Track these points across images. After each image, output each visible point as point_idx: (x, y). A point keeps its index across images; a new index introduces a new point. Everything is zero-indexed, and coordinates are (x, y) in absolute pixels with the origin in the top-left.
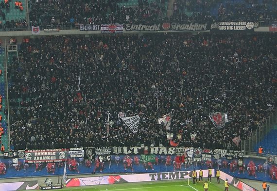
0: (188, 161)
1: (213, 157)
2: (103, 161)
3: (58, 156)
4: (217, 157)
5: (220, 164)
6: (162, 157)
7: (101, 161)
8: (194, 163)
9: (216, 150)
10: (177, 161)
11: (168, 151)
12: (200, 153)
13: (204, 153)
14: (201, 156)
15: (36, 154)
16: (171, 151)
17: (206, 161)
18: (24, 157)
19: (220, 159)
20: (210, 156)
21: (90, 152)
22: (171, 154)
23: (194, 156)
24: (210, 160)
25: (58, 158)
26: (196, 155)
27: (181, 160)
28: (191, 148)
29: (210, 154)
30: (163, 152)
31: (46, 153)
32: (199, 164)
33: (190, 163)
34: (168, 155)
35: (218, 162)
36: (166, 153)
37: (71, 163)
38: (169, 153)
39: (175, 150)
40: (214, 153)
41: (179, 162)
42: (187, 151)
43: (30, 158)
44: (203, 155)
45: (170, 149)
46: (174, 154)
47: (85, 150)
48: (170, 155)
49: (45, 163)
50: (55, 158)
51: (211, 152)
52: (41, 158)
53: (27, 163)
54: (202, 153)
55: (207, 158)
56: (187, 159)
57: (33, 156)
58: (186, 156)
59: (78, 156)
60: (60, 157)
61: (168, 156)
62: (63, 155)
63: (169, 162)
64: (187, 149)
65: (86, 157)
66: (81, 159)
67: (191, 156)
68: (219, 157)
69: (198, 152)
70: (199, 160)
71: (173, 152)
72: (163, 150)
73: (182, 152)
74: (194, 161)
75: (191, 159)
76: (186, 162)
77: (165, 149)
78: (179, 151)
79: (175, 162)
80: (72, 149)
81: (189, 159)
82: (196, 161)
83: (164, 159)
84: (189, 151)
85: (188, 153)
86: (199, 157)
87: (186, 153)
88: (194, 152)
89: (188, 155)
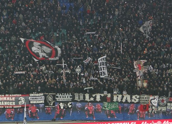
0: (153, 110)
2: (64, 107)
3: (17, 101)
6: (126, 105)
7: (62, 108)
8: (158, 112)
10: (141, 110)
11: (131, 98)
12: (165, 102)
13: (170, 102)
14: (166, 105)
16: (135, 98)
17: (171, 110)
21: (50, 99)
22: (135, 102)
23: (159, 105)
25: (17, 104)
26: (161, 104)
27: (145, 109)
28: (156, 97)
30: (126, 100)
31: (5, 98)
32: (164, 113)
33: (154, 112)
34: (131, 103)
36: (129, 101)
37: (30, 109)
38: (133, 101)
39: (139, 98)
41: (142, 111)
42: (152, 100)
44: (169, 104)
45: (134, 97)
46: (138, 103)
47: (45, 96)
48: (133, 103)
49: (4, 109)
50: (14, 103)
54: (167, 102)
58: (150, 105)
59: (38, 102)
60: (20, 103)
61: (132, 105)
62: (22, 100)
64: (151, 98)
65: (46, 103)
66: (41, 106)
67: (156, 105)
69: (163, 101)
70: (164, 109)
71: (137, 100)
72: (127, 98)
73: (146, 101)
74: (159, 110)
75: (155, 108)
76: (150, 110)
77: (129, 97)
78: (143, 99)
79: (139, 111)
80: (32, 95)
81: (153, 107)
82: (161, 110)
83: (127, 107)
84: (154, 99)
85: (153, 101)
86: (164, 106)
87: (150, 101)
88: (158, 101)
89: (153, 103)
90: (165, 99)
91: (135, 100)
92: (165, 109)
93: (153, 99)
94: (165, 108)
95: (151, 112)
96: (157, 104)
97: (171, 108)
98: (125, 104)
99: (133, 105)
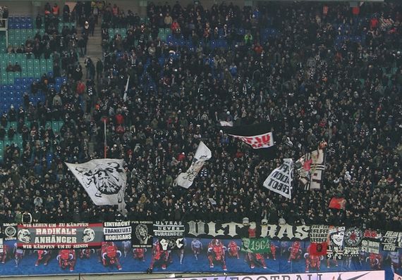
0: (335, 253)
1: (382, 246)
2: (169, 248)
3: (80, 236)
4: (390, 247)
5: (397, 261)
6: (284, 244)
7: (165, 248)
8: (344, 258)
9: (389, 234)
10: (312, 253)
11: (294, 232)
13: (366, 239)
14: (360, 245)
15: (38, 231)
16: (302, 232)
17: (368, 254)
18: (16, 236)
19: (396, 251)
20: (378, 244)
21: (143, 232)
22: (302, 238)
23: (345, 244)
24: (377, 252)
25: (80, 241)
26: (350, 242)
27: (320, 251)
28: (340, 229)
29: (378, 240)
30: (285, 235)
31: (58, 231)
32: (355, 259)
33: (337, 257)
34: (294, 239)
35: (391, 256)
36: (290, 236)
37: (105, 251)
38: (298, 236)
39: (307, 231)
40: (384, 239)
41: (315, 254)
42: (332, 234)
43: (27, 239)
44: (364, 243)
45: (299, 229)
46: (307, 240)
47: (134, 226)
48: (298, 240)
49: (56, 250)
50: (74, 241)
51: (379, 236)
52: (48, 240)
53: (22, 248)
54: (362, 239)
55: (371, 247)
56: (333, 249)
57: (33, 236)
58: (330, 243)
59: (119, 238)
60: (85, 238)
61: (296, 243)
62: (90, 234)
63: (297, 255)
64: (332, 230)
65: (135, 240)
66: (126, 244)
67: (340, 244)
68: (393, 248)
69: (353, 236)
70: (355, 251)
71: (305, 235)
72: (286, 231)
73: (322, 236)
74: (346, 253)
75: (339, 249)
76: (330, 254)
77: (290, 228)
78: (316, 233)
79: (309, 255)
80: (110, 224)
81: (336, 248)
82: (349, 254)
83: (287, 248)
84: (337, 233)
85: (335, 237)
86: (356, 247)
87: (330, 237)
88: (345, 236)
89: (335, 241)
90: (357, 232)
91: (302, 235)
92: (357, 251)
93: (335, 233)
94: (357, 249)
95: (332, 258)
96: (342, 241)
97: (368, 250)
98: (282, 242)
99: (298, 245)
